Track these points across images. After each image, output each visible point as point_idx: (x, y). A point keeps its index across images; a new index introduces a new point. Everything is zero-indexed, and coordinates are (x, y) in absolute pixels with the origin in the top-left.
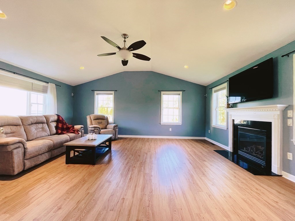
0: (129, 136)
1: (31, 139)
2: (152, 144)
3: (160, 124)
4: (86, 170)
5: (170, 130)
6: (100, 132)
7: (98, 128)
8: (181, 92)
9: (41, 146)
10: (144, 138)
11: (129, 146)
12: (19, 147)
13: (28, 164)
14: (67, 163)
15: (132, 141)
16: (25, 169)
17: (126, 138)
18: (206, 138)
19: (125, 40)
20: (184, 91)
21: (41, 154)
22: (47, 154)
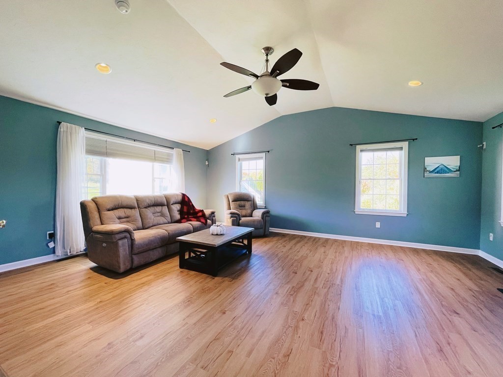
0: (290, 232)
1: (147, 227)
2: (331, 253)
3: (354, 212)
4: (200, 283)
5: (378, 225)
6: (239, 222)
7: (237, 215)
8: (407, 143)
9: (152, 238)
10: (319, 239)
11: (285, 250)
12: (125, 237)
13: (137, 260)
14: (181, 266)
15: (294, 242)
16: (133, 267)
17: (284, 235)
18: (481, 253)
19: (267, 58)
20: (413, 140)
21: (153, 249)
22: (160, 250)
